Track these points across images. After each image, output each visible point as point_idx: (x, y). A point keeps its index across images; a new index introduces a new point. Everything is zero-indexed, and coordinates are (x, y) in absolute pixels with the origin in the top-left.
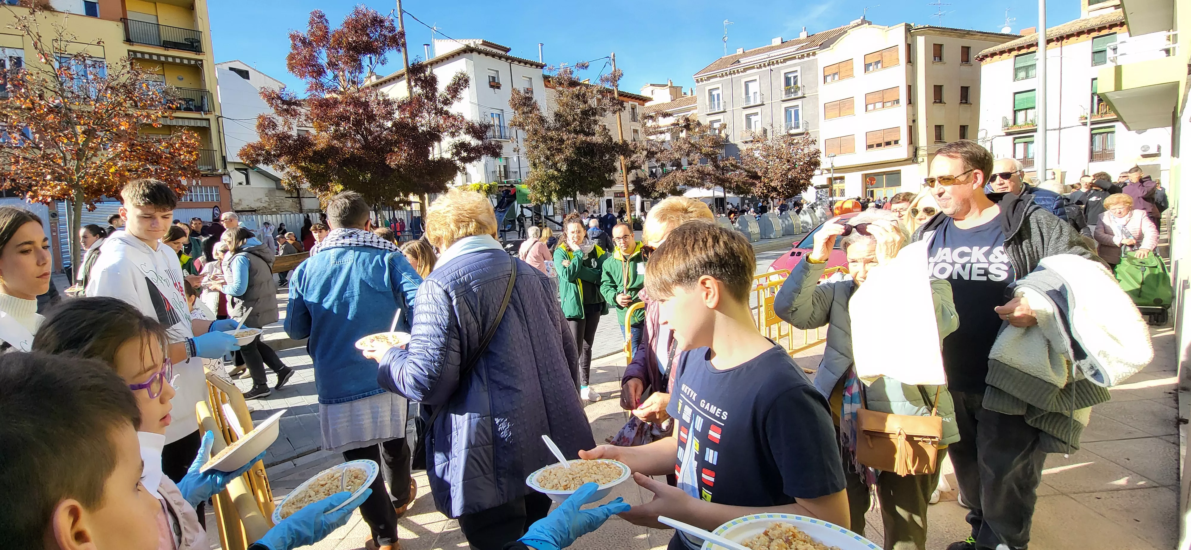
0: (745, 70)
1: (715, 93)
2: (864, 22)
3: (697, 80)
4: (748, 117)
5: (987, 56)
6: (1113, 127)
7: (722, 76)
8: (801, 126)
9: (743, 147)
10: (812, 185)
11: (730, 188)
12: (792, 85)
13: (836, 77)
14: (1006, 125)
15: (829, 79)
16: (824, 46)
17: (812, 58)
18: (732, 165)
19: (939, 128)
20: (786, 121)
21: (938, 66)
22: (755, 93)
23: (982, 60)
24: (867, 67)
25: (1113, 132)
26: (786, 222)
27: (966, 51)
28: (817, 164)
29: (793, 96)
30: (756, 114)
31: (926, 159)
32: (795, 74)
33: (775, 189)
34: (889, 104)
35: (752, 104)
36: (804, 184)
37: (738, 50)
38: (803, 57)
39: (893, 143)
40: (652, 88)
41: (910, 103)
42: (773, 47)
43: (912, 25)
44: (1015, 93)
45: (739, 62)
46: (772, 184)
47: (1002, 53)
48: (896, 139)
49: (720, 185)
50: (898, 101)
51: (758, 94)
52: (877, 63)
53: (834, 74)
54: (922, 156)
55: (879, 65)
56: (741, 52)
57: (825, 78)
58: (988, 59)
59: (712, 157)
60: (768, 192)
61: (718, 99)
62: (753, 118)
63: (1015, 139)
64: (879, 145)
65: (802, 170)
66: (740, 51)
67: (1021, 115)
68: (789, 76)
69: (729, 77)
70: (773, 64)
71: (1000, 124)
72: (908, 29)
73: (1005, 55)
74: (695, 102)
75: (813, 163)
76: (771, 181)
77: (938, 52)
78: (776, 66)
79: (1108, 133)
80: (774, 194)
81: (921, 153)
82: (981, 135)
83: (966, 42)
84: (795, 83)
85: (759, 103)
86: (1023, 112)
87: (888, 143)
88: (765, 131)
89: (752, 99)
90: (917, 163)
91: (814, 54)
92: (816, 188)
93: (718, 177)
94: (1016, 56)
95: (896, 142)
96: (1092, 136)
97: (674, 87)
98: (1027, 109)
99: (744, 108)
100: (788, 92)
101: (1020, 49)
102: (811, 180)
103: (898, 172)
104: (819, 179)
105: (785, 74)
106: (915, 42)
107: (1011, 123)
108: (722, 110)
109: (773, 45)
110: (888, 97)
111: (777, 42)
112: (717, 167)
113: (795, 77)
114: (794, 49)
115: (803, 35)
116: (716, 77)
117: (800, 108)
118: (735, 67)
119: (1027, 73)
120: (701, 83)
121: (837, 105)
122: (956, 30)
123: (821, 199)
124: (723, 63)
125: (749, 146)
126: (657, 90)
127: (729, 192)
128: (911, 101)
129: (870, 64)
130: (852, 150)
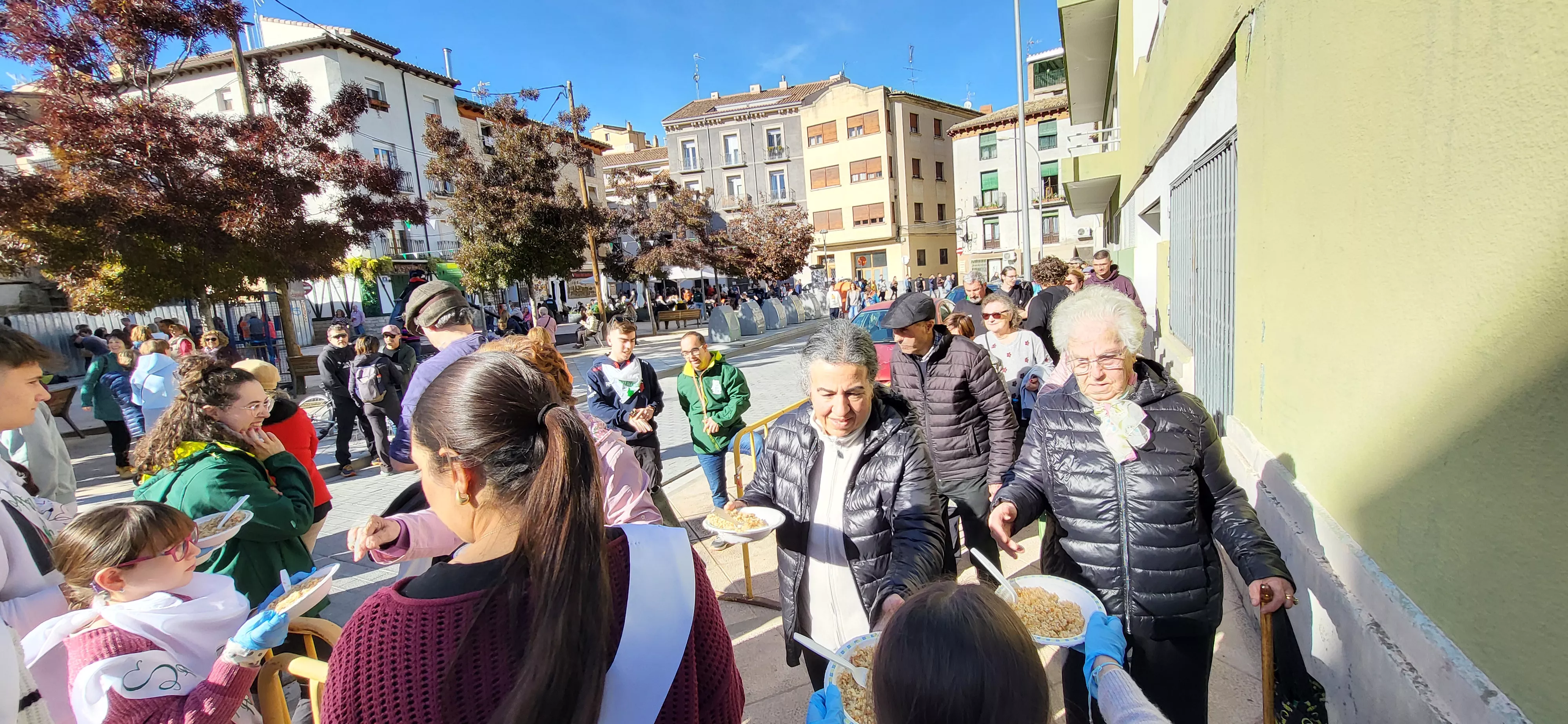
0: (723, 121)
1: (689, 146)
2: (843, 79)
3: (667, 128)
4: (729, 179)
5: (956, 132)
6: (1057, 211)
7: (697, 125)
8: (787, 195)
9: (728, 218)
10: (807, 265)
11: (722, 268)
12: (776, 145)
13: (820, 139)
14: (976, 206)
15: (813, 141)
16: (806, 102)
17: (794, 114)
18: (724, 241)
19: (918, 206)
20: (772, 189)
21: (915, 138)
22: (736, 151)
23: (953, 135)
24: (850, 130)
25: (1057, 216)
26: (790, 309)
27: (938, 123)
28: (810, 240)
29: (777, 159)
30: (739, 177)
31: (907, 238)
32: (778, 132)
33: (769, 269)
34: (872, 176)
35: (733, 164)
36: (799, 264)
37: (712, 94)
38: (785, 112)
39: (878, 220)
40: (606, 131)
41: (891, 176)
42: (751, 96)
43: (890, 89)
44: (982, 173)
45: (715, 110)
46: (767, 263)
47: (969, 130)
48: (881, 216)
49: (711, 264)
50: (880, 173)
51: (740, 152)
52: (859, 128)
53: (818, 137)
54: (905, 235)
55: (861, 130)
56: (716, 97)
57: (809, 139)
58: (958, 135)
59: (699, 230)
60: (762, 273)
61: (694, 155)
62: (736, 182)
63: (984, 220)
64: (865, 222)
65: (796, 247)
66: (714, 96)
67: (987, 195)
68: (772, 133)
69: (705, 127)
70: (754, 117)
71: (971, 204)
72: (887, 92)
73: (972, 132)
74: (666, 156)
75: (805, 241)
76: (765, 259)
77: (914, 121)
78: (757, 120)
79: (1053, 217)
80: (769, 275)
81: (903, 232)
82: (958, 214)
83: (938, 114)
84: (779, 143)
85: (741, 163)
86: (989, 193)
87: (874, 221)
88: (750, 198)
89: (733, 157)
90: (900, 242)
91: (797, 110)
92: (812, 268)
93: (707, 254)
94: (981, 134)
95: (881, 220)
96: (1043, 218)
97: (634, 132)
98: (991, 190)
99: (725, 169)
100: (772, 153)
101: (983, 127)
102: (805, 259)
103: (884, 252)
104: (812, 259)
105: (768, 130)
106: (893, 107)
107: (980, 203)
108: (699, 169)
109: (752, 92)
110: (872, 168)
111: (755, 89)
112: (706, 242)
113: (778, 136)
114: (774, 102)
115: (783, 85)
116: (690, 125)
117: (785, 173)
118: (711, 116)
119: (990, 153)
120: (671, 132)
121: (822, 172)
122: (929, 100)
123: (817, 281)
124: (695, 109)
125: (738, 216)
126: (613, 134)
127: (721, 273)
128: (892, 175)
129: (853, 129)
130: (841, 227)
